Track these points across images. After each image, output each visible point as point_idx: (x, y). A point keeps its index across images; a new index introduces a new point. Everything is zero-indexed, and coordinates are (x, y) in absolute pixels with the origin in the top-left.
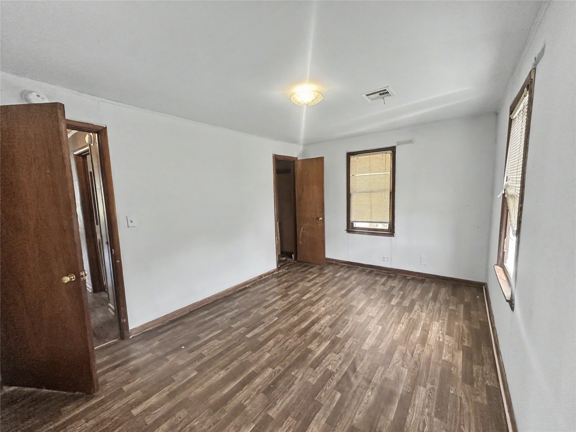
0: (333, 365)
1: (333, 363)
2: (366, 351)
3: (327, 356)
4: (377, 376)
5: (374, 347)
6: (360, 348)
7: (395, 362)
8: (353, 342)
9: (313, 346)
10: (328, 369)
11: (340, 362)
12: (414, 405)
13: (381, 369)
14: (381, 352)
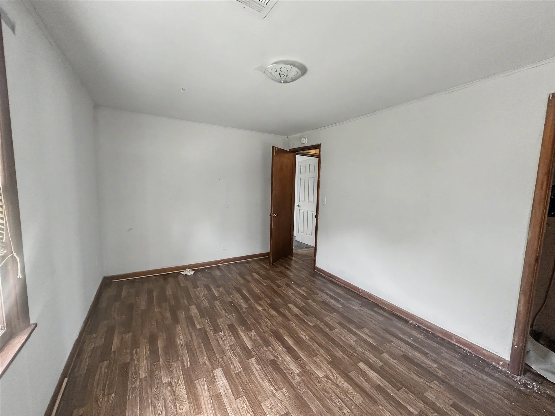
0: (222, 336)
1: (223, 338)
2: (214, 369)
3: (234, 337)
4: (185, 356)
5: (212, 381)
6: (222, 366)
7: (180, 382)
8: (235, 367)
9: (252, 334)
10: (221, 331)
11: (221, 342)
12: (146, 358)
13: (187, 364)
14: (201, 381)
